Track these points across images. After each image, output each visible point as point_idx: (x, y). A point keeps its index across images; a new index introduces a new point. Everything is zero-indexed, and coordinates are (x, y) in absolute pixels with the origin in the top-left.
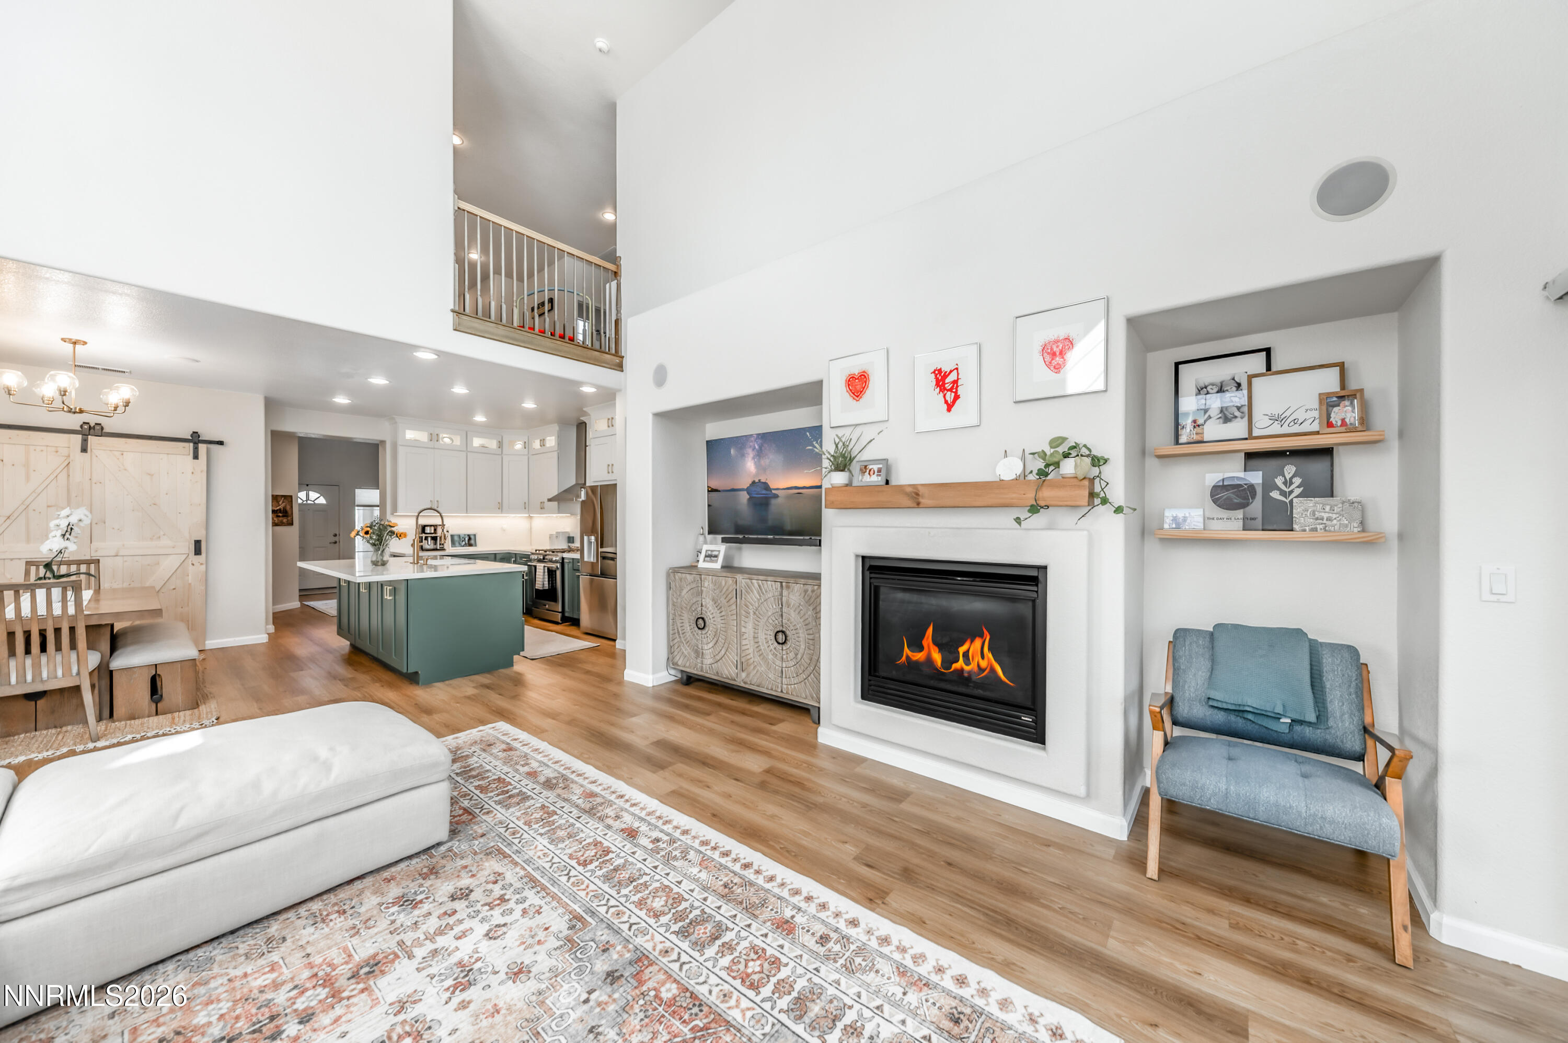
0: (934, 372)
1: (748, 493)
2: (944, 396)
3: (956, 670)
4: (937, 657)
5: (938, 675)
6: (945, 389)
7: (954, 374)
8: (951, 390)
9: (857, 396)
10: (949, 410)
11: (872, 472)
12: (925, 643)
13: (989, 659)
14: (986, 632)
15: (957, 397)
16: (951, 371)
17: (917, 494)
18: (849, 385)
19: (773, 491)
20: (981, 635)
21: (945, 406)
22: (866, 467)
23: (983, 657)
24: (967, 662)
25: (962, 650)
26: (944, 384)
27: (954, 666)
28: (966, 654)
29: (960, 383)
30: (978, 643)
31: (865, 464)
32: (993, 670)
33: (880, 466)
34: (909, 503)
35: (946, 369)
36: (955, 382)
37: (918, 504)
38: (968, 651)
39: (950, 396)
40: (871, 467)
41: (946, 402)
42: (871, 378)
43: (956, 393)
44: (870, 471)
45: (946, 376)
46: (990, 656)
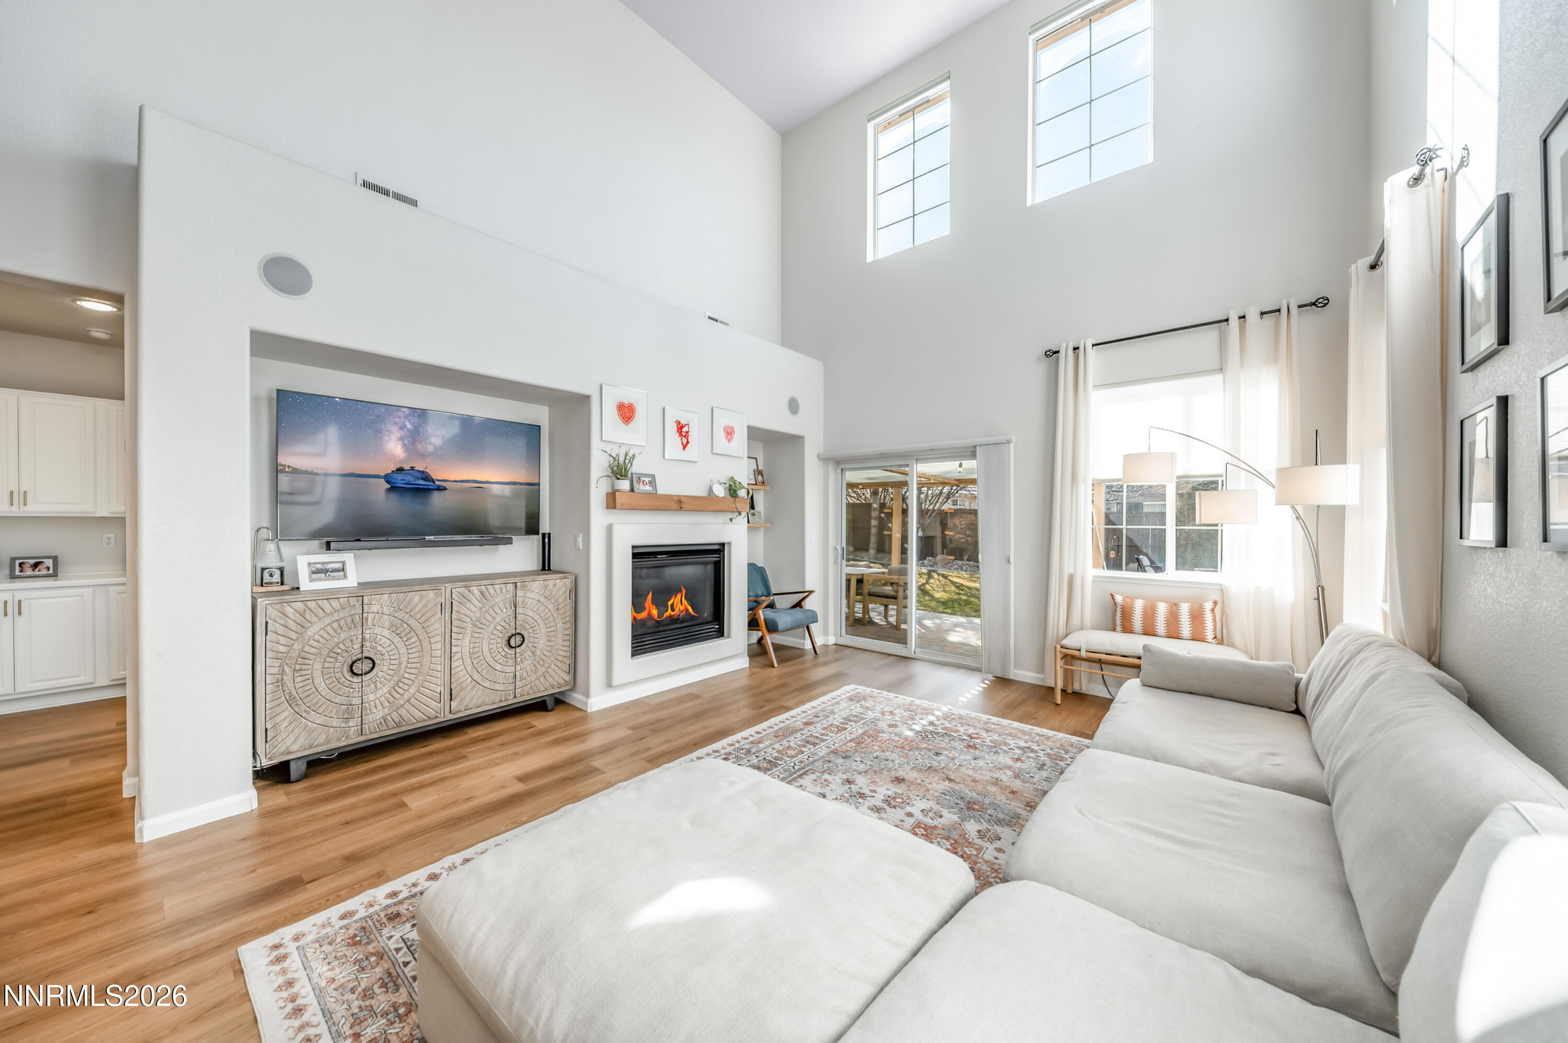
0: (676, 422)
1: (388, 482)
2: (682, 439)
3: (667, 617)
4: (655, 612)
5: (658, 623)
6: (682, 435)
7: (687, 426)
8: (685, 437)
9: (626, 421)
10: (684, 449)
11: (645, 483)
12: (646, 605)
13: (685, 606)
14: (682, 588)
15: (688, 442)
16: (685, 425)
17: (680, 502)
18: (620, 410)
19: (437, 483)
20: (681, 591)
21: (682, 446)
22: (639, 478)
23: (682, 604)
24: (673, 610)
25: (670, 603)
26: (681, 432)
27: (666, 614)
28: (672, 605)
29: (690, 434)
30: (679, 596)
31: (639, 476)
32: (687, 610)
33: (650, 479)
34: (676, 506)
35: (683, 422)
36: (687, 432)
37: (681, 508)
38: (673, 604)
39: (684, 441)
40: (643, 479)
41: (682, 443)
42: (637, 411)
43: (687, 439)
44: (643, 481)
45: (682, 427)
46: (686, 602)
